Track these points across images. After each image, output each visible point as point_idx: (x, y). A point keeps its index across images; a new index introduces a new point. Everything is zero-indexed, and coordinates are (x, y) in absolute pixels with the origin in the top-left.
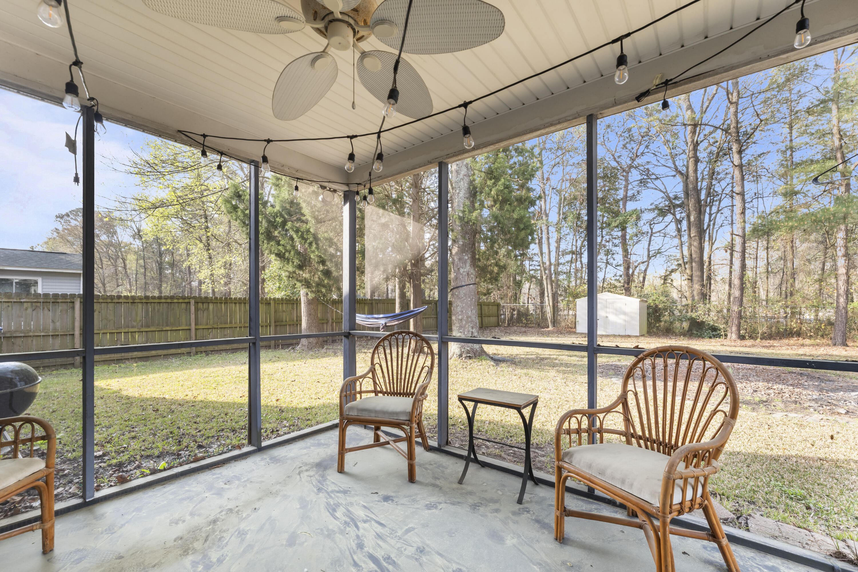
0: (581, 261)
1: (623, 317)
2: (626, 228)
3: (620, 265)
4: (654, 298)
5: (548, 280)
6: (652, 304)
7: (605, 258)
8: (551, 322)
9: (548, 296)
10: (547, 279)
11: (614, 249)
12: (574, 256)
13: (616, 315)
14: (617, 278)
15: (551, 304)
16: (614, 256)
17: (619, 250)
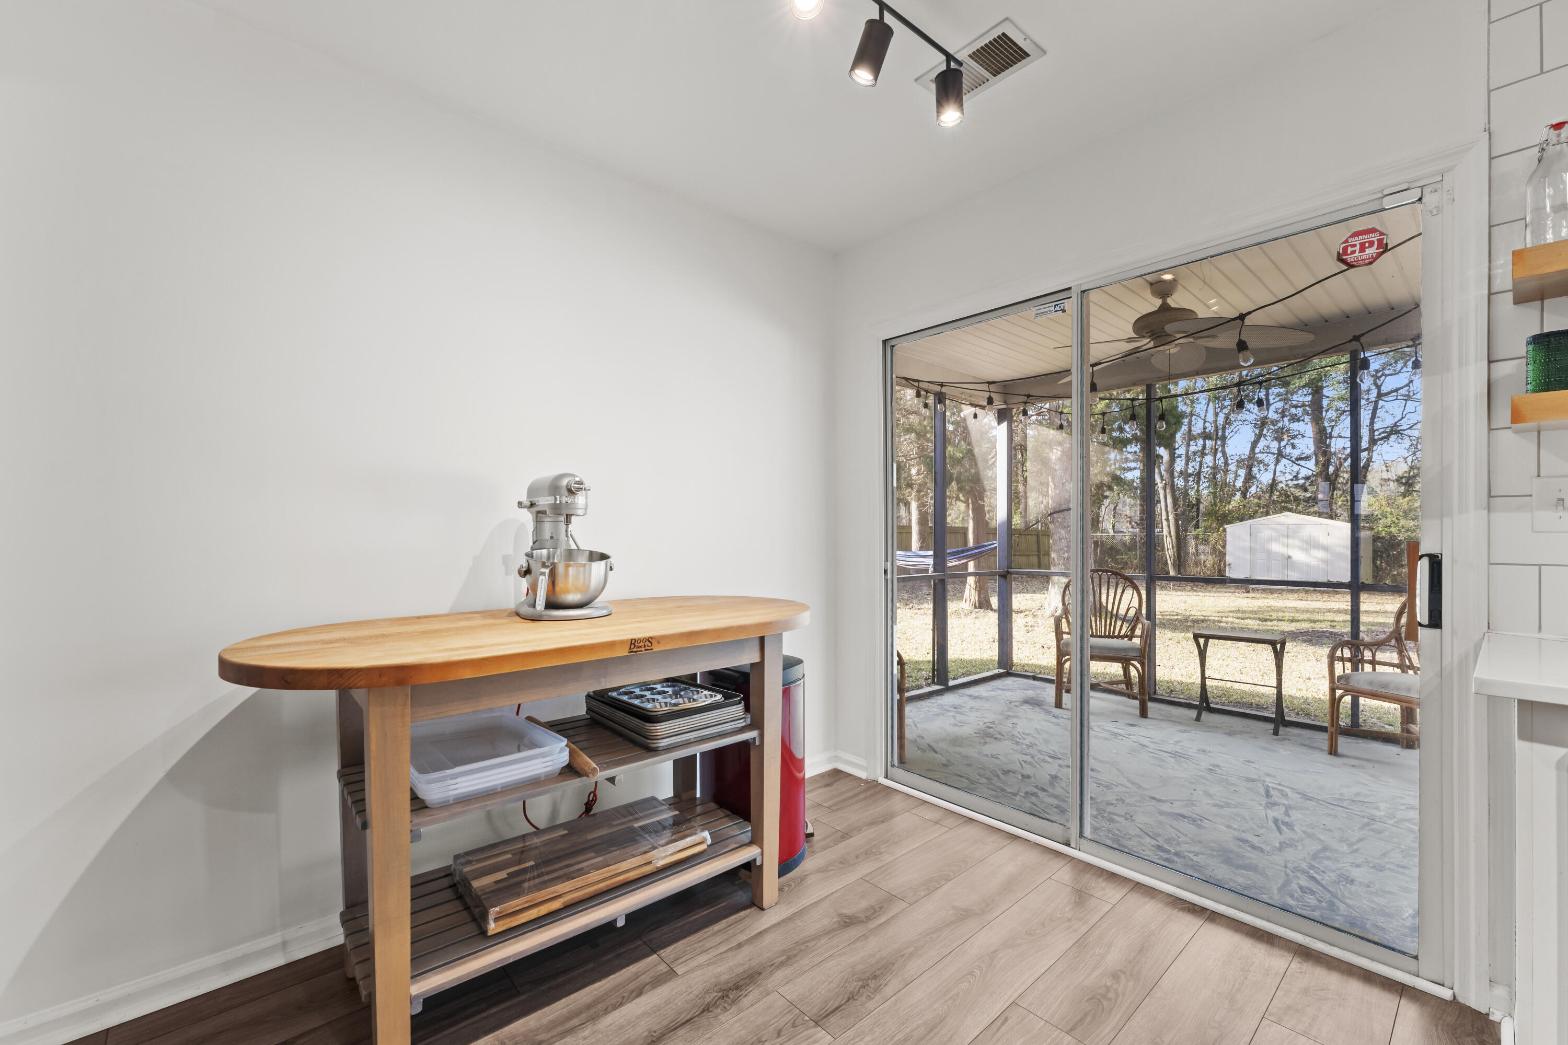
0: (1224, 453)
1: (1321, 554)
2: (1322, 388)
3: (1307, 458)
4: (1388, 521)
5: (1168, 491)
6: (1383, 534)
7: (1274, 445)
8: (1174, 565)
9: (1167, 520)
10: (1165, 488)
11: (1295, 426)
12: (1209, 443)
13: (1306, 550)
14: (1301, 482)
15: (1173, 533)
16: (1296, 441)
17: (1307, 428)
